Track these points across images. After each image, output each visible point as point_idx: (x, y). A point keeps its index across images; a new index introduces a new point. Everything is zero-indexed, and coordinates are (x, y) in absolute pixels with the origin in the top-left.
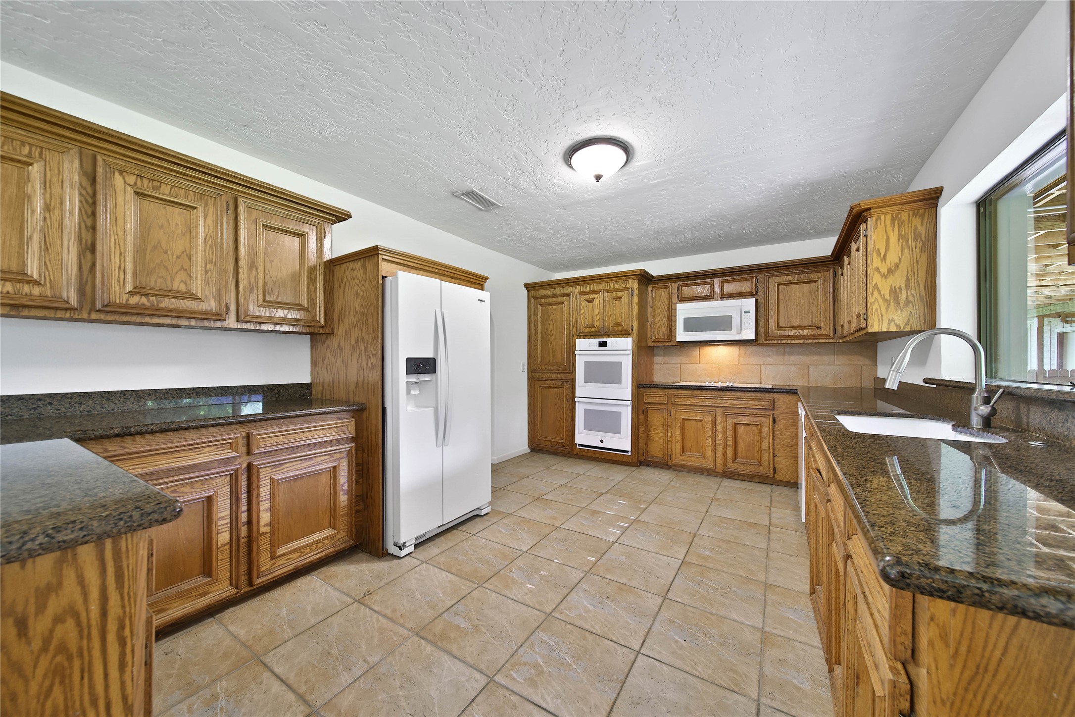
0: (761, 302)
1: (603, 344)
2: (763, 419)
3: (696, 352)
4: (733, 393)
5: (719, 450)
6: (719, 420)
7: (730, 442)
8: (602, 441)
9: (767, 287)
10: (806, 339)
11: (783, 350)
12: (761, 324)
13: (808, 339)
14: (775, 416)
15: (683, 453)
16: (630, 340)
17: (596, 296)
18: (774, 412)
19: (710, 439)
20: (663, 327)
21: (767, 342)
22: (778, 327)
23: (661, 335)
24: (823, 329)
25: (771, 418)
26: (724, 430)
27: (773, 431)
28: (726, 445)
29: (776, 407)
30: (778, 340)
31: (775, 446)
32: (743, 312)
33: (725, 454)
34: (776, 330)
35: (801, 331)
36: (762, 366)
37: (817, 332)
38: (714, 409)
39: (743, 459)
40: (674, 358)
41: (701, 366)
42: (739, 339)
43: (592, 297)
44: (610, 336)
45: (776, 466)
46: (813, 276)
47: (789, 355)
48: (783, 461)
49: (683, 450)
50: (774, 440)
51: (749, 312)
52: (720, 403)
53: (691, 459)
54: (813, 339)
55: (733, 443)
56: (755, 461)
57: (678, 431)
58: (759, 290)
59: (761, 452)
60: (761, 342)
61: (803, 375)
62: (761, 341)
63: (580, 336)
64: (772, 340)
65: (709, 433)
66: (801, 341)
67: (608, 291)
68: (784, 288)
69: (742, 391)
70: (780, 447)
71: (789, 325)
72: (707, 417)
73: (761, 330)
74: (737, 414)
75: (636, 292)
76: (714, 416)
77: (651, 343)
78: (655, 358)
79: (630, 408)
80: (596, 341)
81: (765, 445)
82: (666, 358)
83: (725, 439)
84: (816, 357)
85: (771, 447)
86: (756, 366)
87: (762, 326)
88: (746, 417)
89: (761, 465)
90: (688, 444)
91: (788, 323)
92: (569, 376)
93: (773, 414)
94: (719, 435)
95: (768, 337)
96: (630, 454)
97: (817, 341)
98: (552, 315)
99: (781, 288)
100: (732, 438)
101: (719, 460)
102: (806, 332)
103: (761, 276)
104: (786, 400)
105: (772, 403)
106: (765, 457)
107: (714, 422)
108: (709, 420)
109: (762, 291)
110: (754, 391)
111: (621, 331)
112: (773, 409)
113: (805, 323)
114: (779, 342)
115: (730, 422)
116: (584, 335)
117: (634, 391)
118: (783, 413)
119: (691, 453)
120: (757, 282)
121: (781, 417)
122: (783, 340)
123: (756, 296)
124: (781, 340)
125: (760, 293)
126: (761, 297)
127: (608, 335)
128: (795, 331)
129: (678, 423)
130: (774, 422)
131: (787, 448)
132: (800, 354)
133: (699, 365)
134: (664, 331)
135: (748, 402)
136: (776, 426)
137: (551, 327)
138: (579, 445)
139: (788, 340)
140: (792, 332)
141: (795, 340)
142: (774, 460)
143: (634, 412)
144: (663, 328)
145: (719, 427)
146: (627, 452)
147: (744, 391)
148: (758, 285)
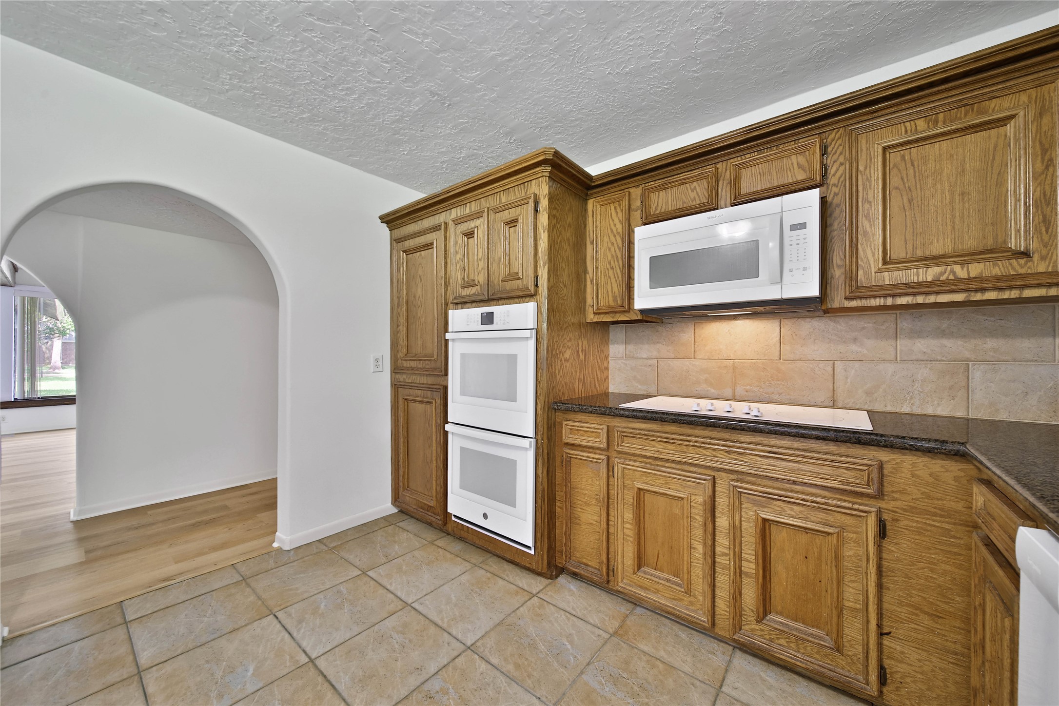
0: (836, 201)
1: (488, 319)
2: (849, 520)
3: (687, 334)
4: (758, 438)
5: (723, 580)
6: (722, 502)
7: (750, 566)
8: (485, 516)
9: (853, 162)
10: (976, 291)
11: (893, 326)
12: (837, 258)
13: (983, 290)
14: (885, 516)
15: (639, 568)
16: (530, 307)
17: (478, 222)
18: (882, 504)
19: (700, 548)
20: (613, 281)
21: (854, 304)
22: (885, 262)
23: (611, 298)
24: (1036, 257)
25: (872, 520)
26: (735, 531)
27: (880, 559)
28: (739, 573)
29: (887, 489)
30: (885, 296)
31: (886, 606)
32: (786, 228)
33: (736, 596)
34: (880, 271)
35: (957, 268)
36: (837, 363)
37: (1018, 267)
38: (712, 473)
39: (787, 617)
40: (646, 346)
41: (697, 363)
42: (777, 296)
43: (473, 226)
44: (502, 301)
45: (887, 663)
46: (997, 107)
47: (911, 338)
48: (914, 656)
49: (640, 562)
50: (880, 586)
51: (803, 226)
52: (726, 461)
53: (656, 587)
54: (1002, 289)
55: (757, 570)
56: (821, 633)
57: (629, 515)
58: (832, 170)
59: (840, 615)
60: (836, 305)
61: (951, 388)
62: (838, 300)
63: (456, 304)
64: (866, 298)
65: (698, 532)
66: (959, 297)
67: (497, 211)
68: (903, 157)
69: (782, 434)
70: (903, 612)
71: (919, 253)
72: (691, 491)
73: (837, 273)
74: (769, 498)
75: (544, 203)
76: (709, 492)
77: (592, 316)
78: (611, 346)
79: (531, 455)
80: (476, 312)
81: (851, 595)
82: (631, 347)
83: (738, 558)
84: (991, 343)
85: (873, 609)
86: (821, 365)
87: (840, 262)
88: (796, 508)
89: (839, 649)
90: (651, 551)
91: (914, 248)
92: (440, 380)
93: (879, 512)
94: (723, 542)
95: (856, 291)
96: (532, 552)
97: (1014, 294)
98: (420, 269)
99: (894, 157)
100: (756, 555)
101: (722, 606)
102: (976, 269)
103: (836, 138)
104: (924, 473)
105: (875, 475)
106: (852, 631)
107: (709, 507)
108: (700, 499)
109: (836, 173)
110: (817, 438)
111: (518, 290)
112: (880, 495)
113: (970, 243)
114: (889, 301)
115: (750, 515)
116: (463, 303)
117: (540, 418)
118: (912, 510)
119: (657, 573)
120: (824, 152)
121: (904, 523)
122: (900, 295)
123: (824, 188)
124: (894, 296)
125: (832, 180)
126: (835, 190)
127: (498, 299)
128: (938, 269)
129: (630, 497)
130: (882, 531)
131: (926, 620)
132: (943, 334)
133: (693, 361)
134: (615, 289)
135: (801, 466)
136: (886, 544)
137: (419, 290)
138: (454, 516)
139: (914, 294)
140: (930, 274)
141: (937, 293)
142: (880, 645)
143: (540, 462)
144: (615, 285)
145: (722, 522)
146: (529, 547)
147: (789, 435)
148: (829, 161)
